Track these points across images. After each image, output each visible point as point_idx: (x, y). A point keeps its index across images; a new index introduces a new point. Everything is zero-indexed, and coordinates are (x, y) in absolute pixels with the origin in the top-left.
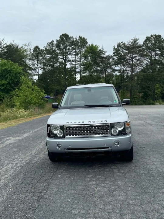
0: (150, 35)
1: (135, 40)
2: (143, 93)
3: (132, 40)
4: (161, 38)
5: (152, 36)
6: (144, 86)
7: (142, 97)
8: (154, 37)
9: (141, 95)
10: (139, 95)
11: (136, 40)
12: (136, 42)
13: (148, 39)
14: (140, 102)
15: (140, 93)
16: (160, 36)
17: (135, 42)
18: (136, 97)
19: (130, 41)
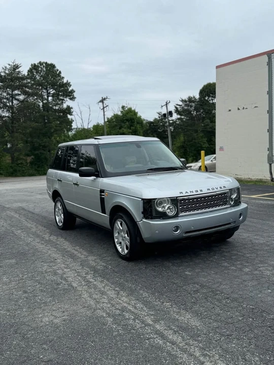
0: (38, 62)
1: (14, 66)
2: (33, 157)
3: (9, 65)
4: (56, 69)
5: (40, 63)
6: (36, 145)
7: (31, 163)
8: (44, 65)
9: (29, 159)
10: (26, 160)
11: (16, 67)
12: (17, 70)
13: (35, 67)
14: (31, 171)
15: (28, 155)
16: (53, 66)
17: (14, 69)
18: (22, 163)
19: (6, 67)
